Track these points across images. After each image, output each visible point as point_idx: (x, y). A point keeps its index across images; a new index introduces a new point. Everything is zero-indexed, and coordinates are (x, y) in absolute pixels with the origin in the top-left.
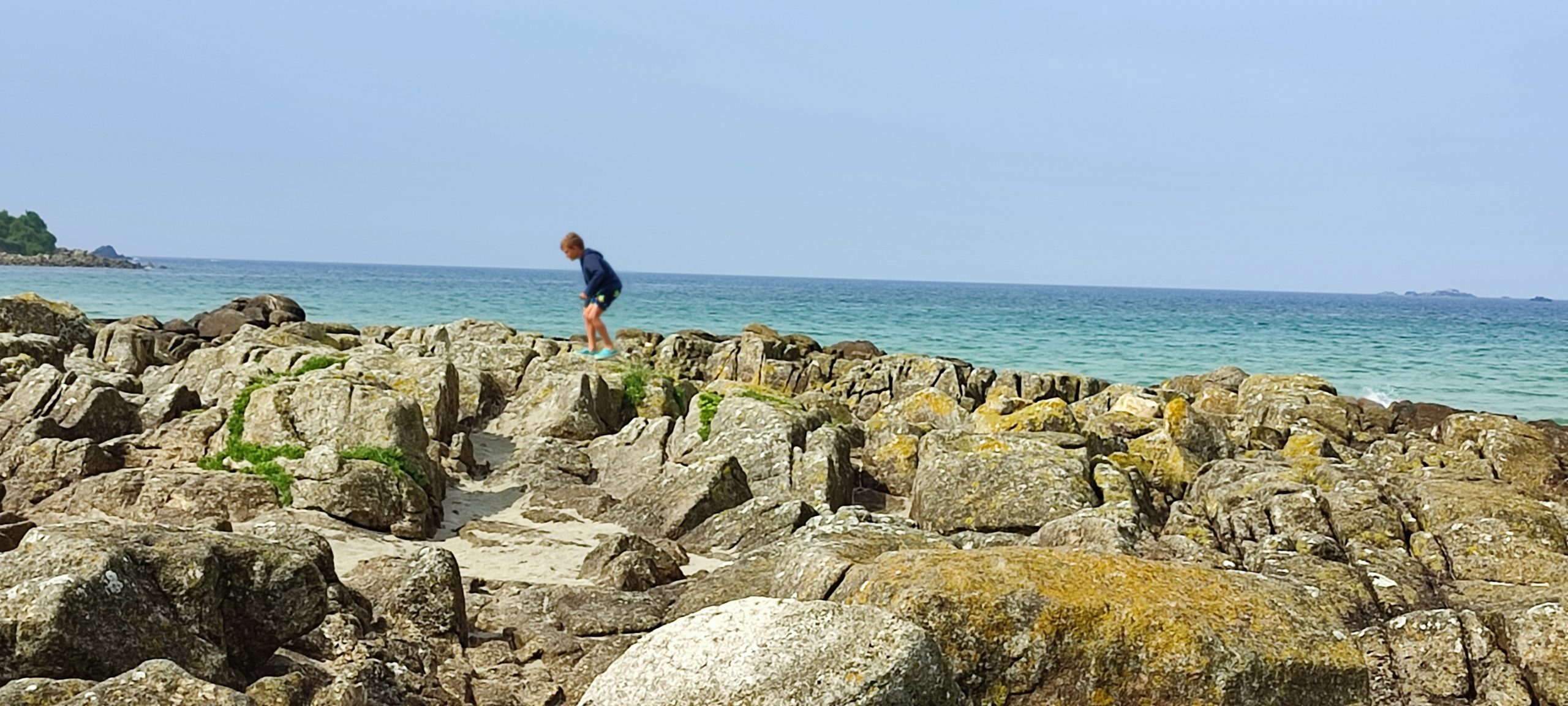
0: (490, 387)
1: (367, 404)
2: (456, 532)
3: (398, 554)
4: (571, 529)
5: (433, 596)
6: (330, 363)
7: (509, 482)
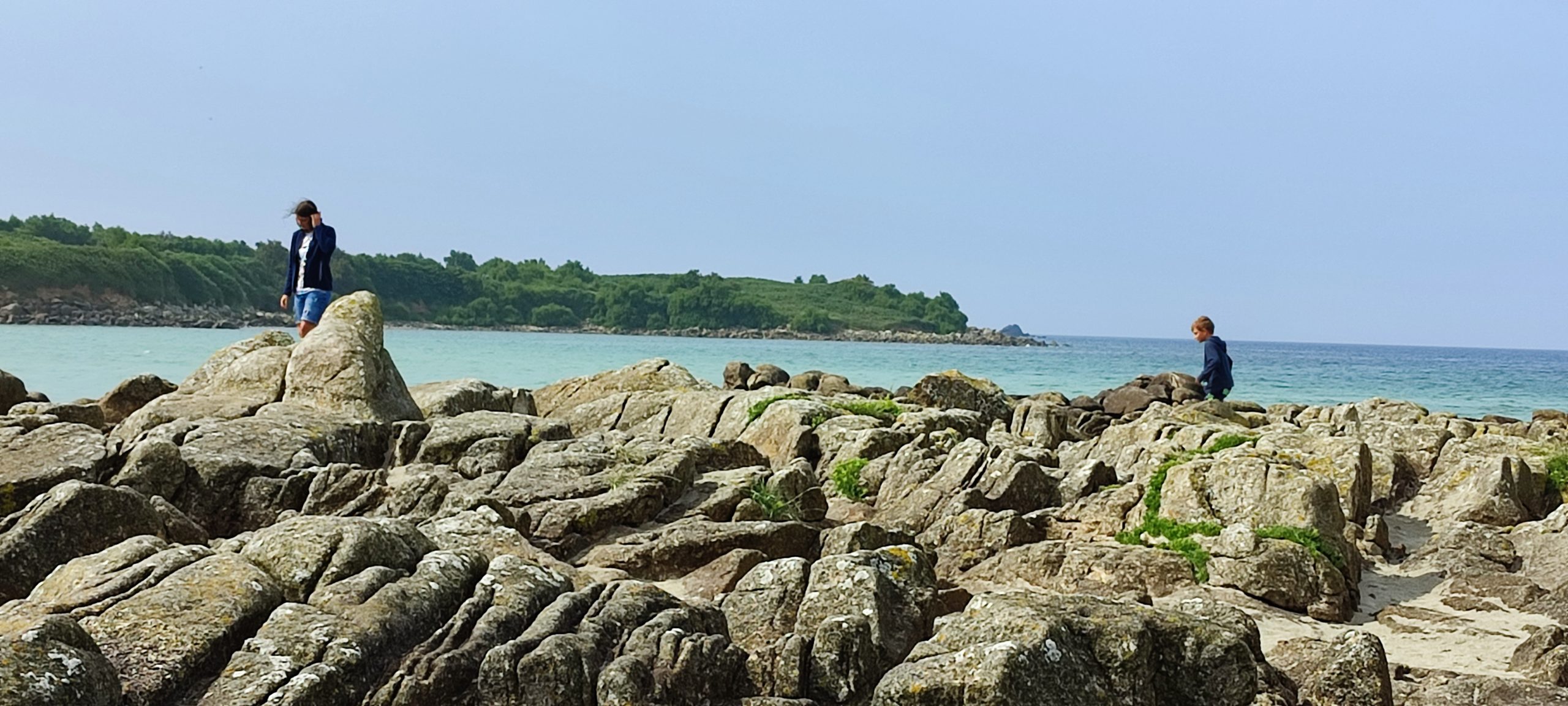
0: (1404, 468)
1: (1284, 483)
2: (1375, 616)
3: (1316, 637)
4: (1497, 619)
5: (1359, 681)
6: (1242, 441)
7: (1427, 567)
